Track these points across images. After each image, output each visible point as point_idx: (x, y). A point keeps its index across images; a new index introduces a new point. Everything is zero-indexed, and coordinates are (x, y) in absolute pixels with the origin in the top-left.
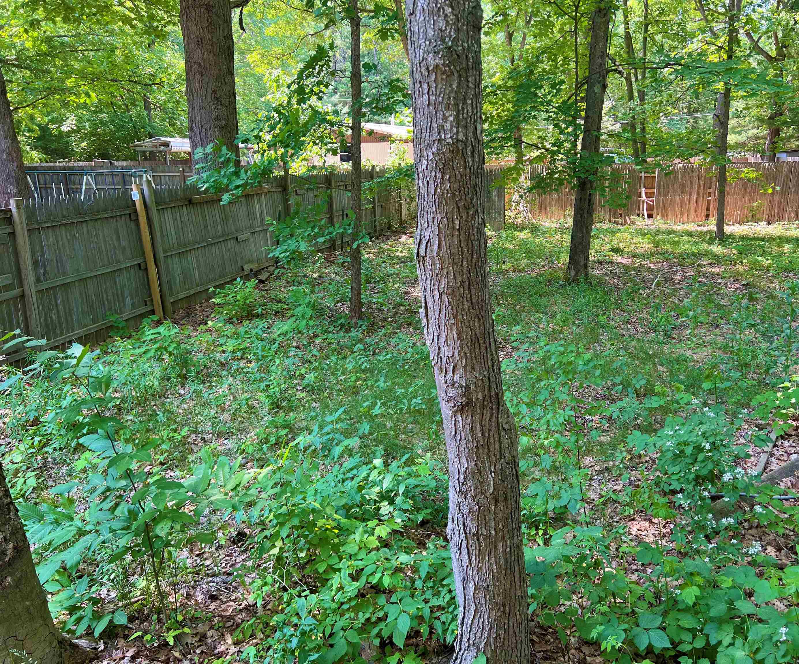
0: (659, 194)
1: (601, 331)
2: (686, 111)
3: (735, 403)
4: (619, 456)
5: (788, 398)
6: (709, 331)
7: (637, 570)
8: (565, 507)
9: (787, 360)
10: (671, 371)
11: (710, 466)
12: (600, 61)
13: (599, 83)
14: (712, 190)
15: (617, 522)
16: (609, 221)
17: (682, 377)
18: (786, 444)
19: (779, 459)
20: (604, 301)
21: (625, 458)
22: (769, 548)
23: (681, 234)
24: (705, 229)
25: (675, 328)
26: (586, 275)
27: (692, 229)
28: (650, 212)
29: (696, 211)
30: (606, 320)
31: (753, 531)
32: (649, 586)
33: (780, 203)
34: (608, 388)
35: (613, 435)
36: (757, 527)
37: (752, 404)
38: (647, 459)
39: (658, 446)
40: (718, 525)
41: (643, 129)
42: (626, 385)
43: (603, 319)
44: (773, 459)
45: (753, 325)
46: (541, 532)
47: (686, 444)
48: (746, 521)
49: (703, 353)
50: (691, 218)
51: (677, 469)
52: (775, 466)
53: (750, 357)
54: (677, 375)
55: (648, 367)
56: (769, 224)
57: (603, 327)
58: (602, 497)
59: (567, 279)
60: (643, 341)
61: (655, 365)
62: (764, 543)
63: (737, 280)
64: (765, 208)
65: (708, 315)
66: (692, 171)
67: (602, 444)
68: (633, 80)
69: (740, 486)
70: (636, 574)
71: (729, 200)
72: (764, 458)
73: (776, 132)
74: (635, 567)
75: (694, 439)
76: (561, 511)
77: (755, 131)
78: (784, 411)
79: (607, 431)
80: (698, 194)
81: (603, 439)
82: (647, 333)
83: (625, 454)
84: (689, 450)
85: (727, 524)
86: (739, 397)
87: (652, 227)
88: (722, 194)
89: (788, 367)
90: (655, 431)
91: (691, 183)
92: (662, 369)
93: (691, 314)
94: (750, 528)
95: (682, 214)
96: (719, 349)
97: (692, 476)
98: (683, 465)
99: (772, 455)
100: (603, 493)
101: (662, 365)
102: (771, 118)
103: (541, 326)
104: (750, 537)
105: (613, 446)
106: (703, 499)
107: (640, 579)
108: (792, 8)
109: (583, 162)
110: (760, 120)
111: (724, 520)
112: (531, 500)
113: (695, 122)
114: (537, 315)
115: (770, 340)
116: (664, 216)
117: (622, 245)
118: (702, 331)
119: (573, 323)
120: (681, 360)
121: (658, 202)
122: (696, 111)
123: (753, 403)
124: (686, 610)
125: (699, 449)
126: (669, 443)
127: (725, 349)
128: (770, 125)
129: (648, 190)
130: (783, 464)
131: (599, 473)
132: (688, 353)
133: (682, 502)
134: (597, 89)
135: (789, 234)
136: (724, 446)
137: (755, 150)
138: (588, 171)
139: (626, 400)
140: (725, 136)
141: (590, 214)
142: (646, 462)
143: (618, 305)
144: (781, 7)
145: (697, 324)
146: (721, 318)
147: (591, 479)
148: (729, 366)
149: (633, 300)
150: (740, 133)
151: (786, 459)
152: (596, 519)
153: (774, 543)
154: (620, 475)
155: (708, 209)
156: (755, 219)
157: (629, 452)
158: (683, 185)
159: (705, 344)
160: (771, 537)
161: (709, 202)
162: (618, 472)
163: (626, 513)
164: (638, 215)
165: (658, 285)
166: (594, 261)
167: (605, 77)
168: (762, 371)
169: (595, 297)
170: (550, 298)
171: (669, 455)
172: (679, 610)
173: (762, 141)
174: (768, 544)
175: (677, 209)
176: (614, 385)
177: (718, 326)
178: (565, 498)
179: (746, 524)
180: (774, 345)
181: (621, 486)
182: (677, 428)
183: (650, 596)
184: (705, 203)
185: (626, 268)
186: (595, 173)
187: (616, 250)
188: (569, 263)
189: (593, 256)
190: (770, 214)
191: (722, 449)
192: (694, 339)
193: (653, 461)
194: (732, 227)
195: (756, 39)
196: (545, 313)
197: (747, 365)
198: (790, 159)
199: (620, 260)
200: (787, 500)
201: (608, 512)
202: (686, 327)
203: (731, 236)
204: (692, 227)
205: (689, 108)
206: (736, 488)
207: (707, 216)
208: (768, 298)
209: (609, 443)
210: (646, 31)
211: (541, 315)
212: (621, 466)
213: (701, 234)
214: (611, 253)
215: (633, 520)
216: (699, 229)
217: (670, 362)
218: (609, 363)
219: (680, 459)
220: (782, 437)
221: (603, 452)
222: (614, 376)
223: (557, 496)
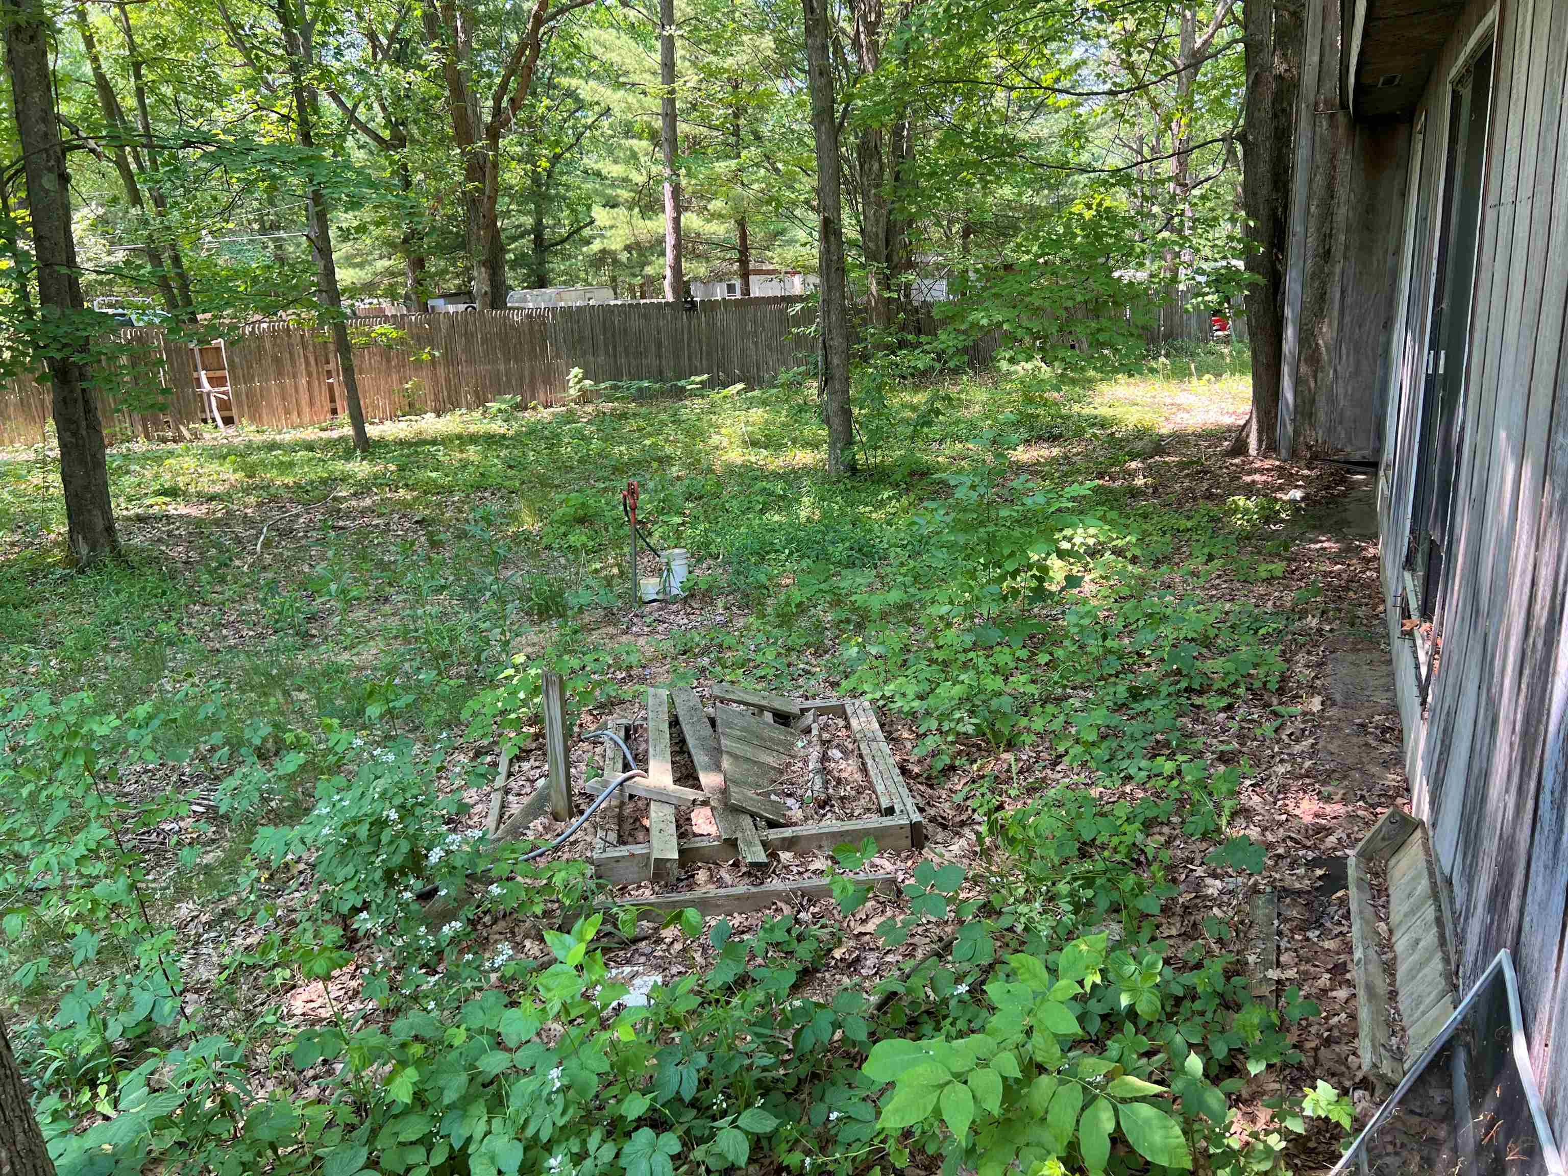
0: (235, 381)
1: (168, 652)
2: (256, 226)
3: (436, 722)
4: (244, 881)
5: (513, 693)
6: (373, 611)
7: (315, 1078)
8: (149, 1019)
9: (503, 633)
10: (318, 698)
11: (405, 847)
12: (42, 127)
13: (50, 170)
14: (332, 366)
15: (262, 1004)
16: (147, 437)
17: (339, 702)
18: (526, 766)
19: (519, 795)
20: (164, 593)
21: (258, 880)
22: (528, 943)
23: (293, 448)
24: (335, 434)
25: (311, 619)
26: (114, 548)
27: (313, 437)
28: (227, 414)
29: (312, 404)
30: (175, 630)
31: (501, 925)
32: (341, 1095)
33: (448, 380)
34: (203, 759)
35: (227, 845)
36: (504, 916)
37: (462, 717)
38: (302, 866)
39: (308, 841)
40: (437, 940)
41: (176, 260)
42: (235, 744)
43: (167, 628)
44: (511, 798)
45: (443, 587)
46: (102, 1090)
47: (357, 821)
48: (485, 913)
49: (370, 653)
50: (307, 418)
51: (350, 870)
52: (516, 807)
53: (447, 641)
54: (331, 701)
55: (276, 699)
56: (439, 416)
57: (171, 644)
58: (224, 968)
59: (72, 561)
60: (257, 654)
61: (287, 693)
62: (518, 939)
63: (404, 516)
64: (426, 390)
65: (367, 584)
66: (289, 336)
67: (207, 869)
68: (133, 167)
69: (458, 864)
70: (314, 1084)
71: (364, 380)
72: (496, 798)
73: (418, 264)
74: (311, 1073)
75: (368, 809)
76: (138, 1031)
77: (386, 263)
78: (513, 716)
79: (213, 841)
80: (309, 375)
81: (209, 859)
82: (261, 636)
83: (255, 873)
84: (363, 831)
85: (451, 934)
86: (440, 713)
87: (236, 441)
88: (349, 371)
89: (507, 643)
90: (307, 811)
91: (291, 354)
92: (303, 696)
93: (333, 587)
94: (495, 921)
95: (287, 412)
96: (396, 637)
97: (378, 875)
98: (358, 859)
99: (507, 791)
100: (226, 961)
101: (300, 689)
102: (406, 241)
103: (32, 670)
104: (497, 937)
105: (231, 864)
106: (405, 906)
107: (324, 1090)
108: (398, 60)
109: (51, 328)
110: (389, 243)
111: (446, 929)
112: (66, 1034)
113: (279, 247)
114: (15, 649)
115: (473, 605)
116: (255, 417)
117: (181, 481)
118: (359, 614)
119: (106, 649)
120: (333, 672)
121: (237, 394)
122: (275, 227)
123: (465, 715)
124: (407, 1111)
125: (380, 824)
126: (326, 831)
127: (405, 636)
128: (407, 253)
129: (212, 374)
130: (526, 800)
131: (210, 926)
132: (344, 658)
133: (369, 926)
134: (49, 182)
135: (473, 428)
136: (422, 805)
137: (391, 294)
138: (65, 345)
139: (240, 772)
140: (329, 272)
141: (94, 428)
142: (301, 872)
143: (194, 595)
144: (380, 56)
145: (350, 603)
146: (390, 584)
147: (197, 943)
148: (415, 664)
149: (223, 581)
150: (361, 265)
151: (528, 790)
152: (218, 1016)
153: (533, 932)
154: (254, 914)
155: (332, 400)
156: (413, 409)
157: (265, 865)
158: (277, 361)
159: (371, 635)
160: (528, 924)
161: (331, 387)
162: (249, 911)
163: (278, 981)
164: (205, 421)
165: (267, 544)
166: (128, 519)
167: (61, 160)
168: (470, 659)
169: (143, 589)
170: (40, 607)
171: (331, 850)
172: (396, 1117)
173: (400, 279)
174: (526, 936)
175: (277, 402)
176: (213, 750)
177: (386, 600)
178: (143, 1001)
179: (487, 919)
180: (480, 615)
181: (261, 933)
182: (337, 797)
183: (346, 1114)
184: (325, 389)
185: (199, 523)
186: (84, 348)
187: (172, 493)
188: (70, 530)
189: (121, 508)
190: (436, 399)
191: (419, 811)
192: (349, 630)
193: (313, 866)
194: (381, 427)
195: (350, 106)
196: (33, 642)
197: (445, 655)
198: (451, 309)
199: (183, 510)
200: (541, 855)
201: (244, 990)
202: (331, 612)
203: (381, 443)
204: (311, 434)
205: (261, 221)
206: (454, 868)
207: (334, 411)
208: (459, 537)
209: (222, 863)
210: (138, 76)
211: (25, 647)
212: (252, 898)
213: (330, 444)
214: (161, 499)
215: (294, 987)
216: (325, 435)
217: (311, 680)
218: (194, 711)
219: (351, 852)
220: (518, 758)
221: (212, 884)
222: (210, 733)
223: (126, 1003)
